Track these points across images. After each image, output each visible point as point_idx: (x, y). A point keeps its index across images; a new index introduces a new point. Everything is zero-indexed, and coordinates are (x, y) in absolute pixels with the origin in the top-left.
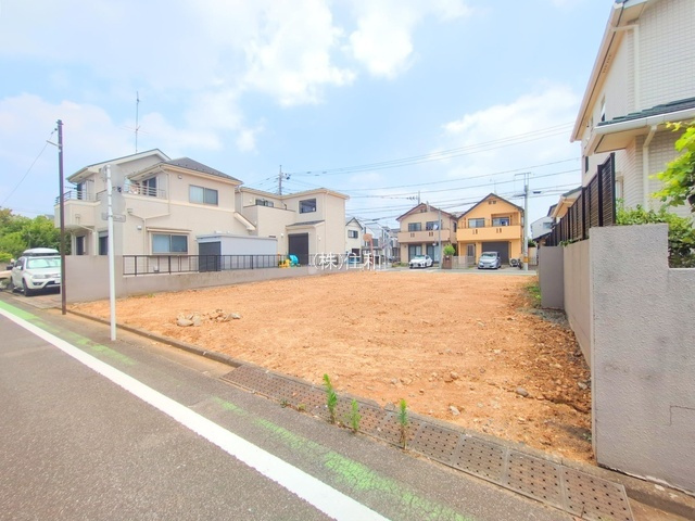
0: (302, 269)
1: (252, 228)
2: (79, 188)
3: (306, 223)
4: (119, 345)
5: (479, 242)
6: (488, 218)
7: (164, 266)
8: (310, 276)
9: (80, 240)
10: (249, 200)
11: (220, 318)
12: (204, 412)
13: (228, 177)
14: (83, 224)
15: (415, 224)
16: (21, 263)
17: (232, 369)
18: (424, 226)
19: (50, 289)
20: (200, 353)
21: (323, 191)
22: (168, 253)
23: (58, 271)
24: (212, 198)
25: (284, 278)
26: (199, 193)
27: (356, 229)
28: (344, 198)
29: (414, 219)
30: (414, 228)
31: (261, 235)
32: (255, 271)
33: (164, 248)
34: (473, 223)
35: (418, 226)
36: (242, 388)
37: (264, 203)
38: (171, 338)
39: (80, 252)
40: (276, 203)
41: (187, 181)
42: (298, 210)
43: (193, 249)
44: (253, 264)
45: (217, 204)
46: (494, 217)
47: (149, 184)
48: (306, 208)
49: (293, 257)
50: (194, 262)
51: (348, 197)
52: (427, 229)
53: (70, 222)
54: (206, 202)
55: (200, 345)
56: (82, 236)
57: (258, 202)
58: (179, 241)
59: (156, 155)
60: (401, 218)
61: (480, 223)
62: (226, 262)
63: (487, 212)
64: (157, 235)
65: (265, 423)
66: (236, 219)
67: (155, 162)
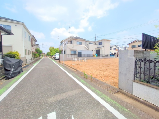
0: (99, 57)
1: (88, 49)
2: (62, 44)
3: (100, 47)
4: (64, 67)
7: (72, 56)
8: (100, 59)
9: (62, 52)
10: (88, 43)
11: (78, 65)
12: (71, 74)
13: (83, 39)
14: (62, 49)
16: (55, 55)
17: (76, 71)
18: (137, 46)
19: (58, 59)
20: (73, 69)
21: (104, 40)
22: (73, 54)
23: (59, 56)
24: (80, 43)
25: (94, 59)
26: (78, 43)
27: (115, 48)
28: (110, 41)
29: (134, 44)
30: (133, 47)
31: (90, 50)
32: (88, 57)
33: (73, 53)
35: (135, 46)
36: (76, 73)
37: (91, 44)
38: (71, 66)
39: (62, 54)
40: (94, 43)
41: (76, 41)
42: (98, 44)
43: (77, 53)
44: (87, 56)
47: (71, 42)
48: (101, 44)
49: (97, 55)
50: (77, 55)
51: (111, 40)
52: (138, 47)
53: (60, 49)
54: (80, 44)
55: (74, 68)
56: (62, 51)
57: (90, 43)
58: (75, 52)
59: (72, 37)
60: (129, 44)
62: (82, 55)
64: (72, 51)
65: (76, 76)
66: (85, 47)
67: (72, 38)
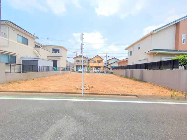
1: (40, 56)
5: (94, 66)
6: (96, 61)
8: (60, 74)
15: (78, 60)
18: (81, 61)
24: (26, 42)
29: (78, 59)
32: (48, 72)
34: (93, 62)
42: (51, 51)
43: (19, 62)
45: (27, 44)
46: (98, 61)
60: (74, 58)
61: (95, 62)
63: (96, 59)
64: (3, 54)
66: (34, 52)
